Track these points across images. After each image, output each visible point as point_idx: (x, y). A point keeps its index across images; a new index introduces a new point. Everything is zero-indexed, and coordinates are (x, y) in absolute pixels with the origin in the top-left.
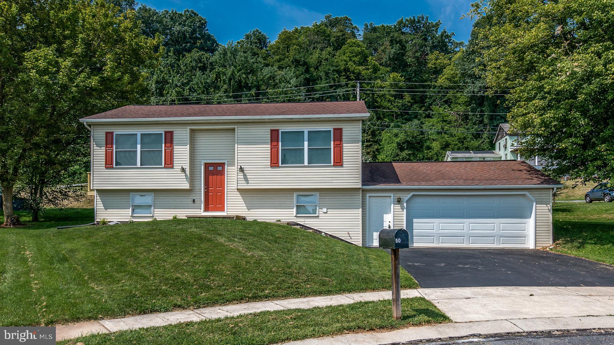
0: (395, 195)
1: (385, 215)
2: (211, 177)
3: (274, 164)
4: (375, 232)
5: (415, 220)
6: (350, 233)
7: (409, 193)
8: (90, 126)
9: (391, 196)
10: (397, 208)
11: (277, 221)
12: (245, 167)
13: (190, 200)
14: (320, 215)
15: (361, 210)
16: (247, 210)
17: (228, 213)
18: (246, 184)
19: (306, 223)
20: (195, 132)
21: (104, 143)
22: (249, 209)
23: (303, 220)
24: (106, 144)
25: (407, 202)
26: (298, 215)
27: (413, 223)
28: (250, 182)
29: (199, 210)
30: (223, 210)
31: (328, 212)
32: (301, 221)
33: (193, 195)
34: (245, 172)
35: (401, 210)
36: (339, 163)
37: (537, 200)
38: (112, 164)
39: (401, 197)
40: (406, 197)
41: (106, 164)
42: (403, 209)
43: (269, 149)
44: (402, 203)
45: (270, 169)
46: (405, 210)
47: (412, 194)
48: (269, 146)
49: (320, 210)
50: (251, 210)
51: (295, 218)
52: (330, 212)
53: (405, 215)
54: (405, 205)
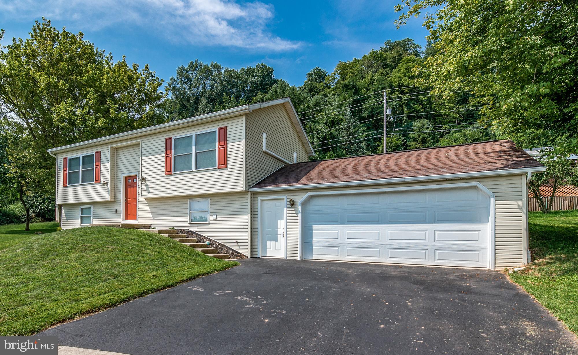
0: (288, 197)
1: (279, 221)
2: (129, 189)
3: (168, 172)
4: (269, 240)
5: (315, 227)
6: (238, 241)
7: (304, 194)
8: (55, 155)
9: (284, 199)
10: (291, 212)
11: (170, 229)
12: (147, 177)
13: (113, 210)
14: (211, 222)
15: (249, 215)
16: (152, 218)
17: (139, 221)
18: (147, 194)
19: (198, 230)
20: (117, 149)
21: (63, 167)
22: (154, 217)
23: (196, 228)
24: (64, 168)
25: (304, 204)
26: (192, 222)
27: (312, 230)
28: (150, 191)
29: (120, 219)
30: (135, 218)
31: (218, 219)
32: (194, 228)
33: (116, 206)
34: (147, 182)
35: (295, 215)
36: (223, 164)
37: (497, 194)
38: (66, 184)
39: (295, 200)
40: (300, 198)
41: (64, 184)
42: (297, 214)
43: (165, 157)
44: (296, 206)
45: (166, 177)
46: (300, 215)
47: (308, 194)
48: (165, 155)
49: (211, 217)
50: (155, 219)
51: (189, 225)
52: (220, 218)
53: (299, 221)
54: (300, 208)
